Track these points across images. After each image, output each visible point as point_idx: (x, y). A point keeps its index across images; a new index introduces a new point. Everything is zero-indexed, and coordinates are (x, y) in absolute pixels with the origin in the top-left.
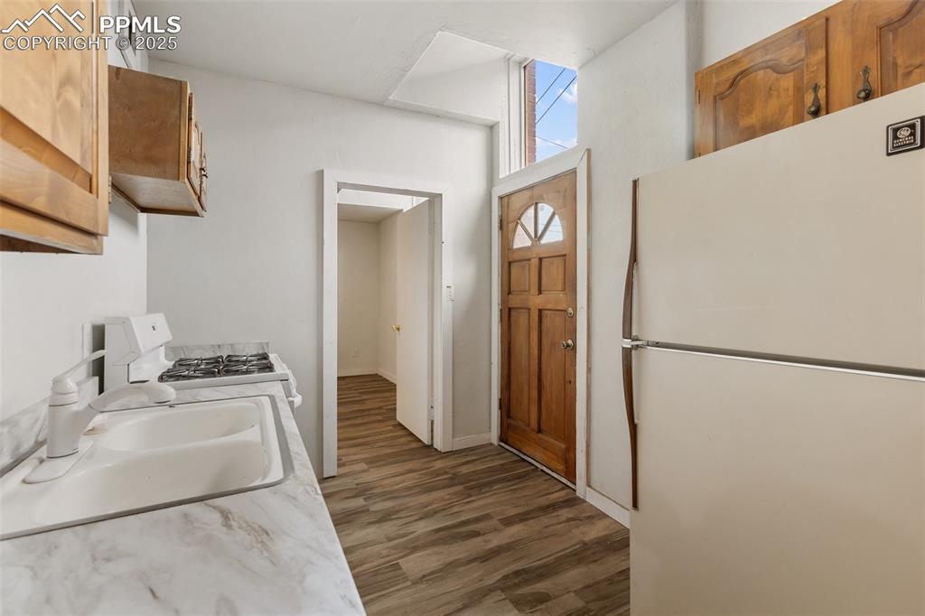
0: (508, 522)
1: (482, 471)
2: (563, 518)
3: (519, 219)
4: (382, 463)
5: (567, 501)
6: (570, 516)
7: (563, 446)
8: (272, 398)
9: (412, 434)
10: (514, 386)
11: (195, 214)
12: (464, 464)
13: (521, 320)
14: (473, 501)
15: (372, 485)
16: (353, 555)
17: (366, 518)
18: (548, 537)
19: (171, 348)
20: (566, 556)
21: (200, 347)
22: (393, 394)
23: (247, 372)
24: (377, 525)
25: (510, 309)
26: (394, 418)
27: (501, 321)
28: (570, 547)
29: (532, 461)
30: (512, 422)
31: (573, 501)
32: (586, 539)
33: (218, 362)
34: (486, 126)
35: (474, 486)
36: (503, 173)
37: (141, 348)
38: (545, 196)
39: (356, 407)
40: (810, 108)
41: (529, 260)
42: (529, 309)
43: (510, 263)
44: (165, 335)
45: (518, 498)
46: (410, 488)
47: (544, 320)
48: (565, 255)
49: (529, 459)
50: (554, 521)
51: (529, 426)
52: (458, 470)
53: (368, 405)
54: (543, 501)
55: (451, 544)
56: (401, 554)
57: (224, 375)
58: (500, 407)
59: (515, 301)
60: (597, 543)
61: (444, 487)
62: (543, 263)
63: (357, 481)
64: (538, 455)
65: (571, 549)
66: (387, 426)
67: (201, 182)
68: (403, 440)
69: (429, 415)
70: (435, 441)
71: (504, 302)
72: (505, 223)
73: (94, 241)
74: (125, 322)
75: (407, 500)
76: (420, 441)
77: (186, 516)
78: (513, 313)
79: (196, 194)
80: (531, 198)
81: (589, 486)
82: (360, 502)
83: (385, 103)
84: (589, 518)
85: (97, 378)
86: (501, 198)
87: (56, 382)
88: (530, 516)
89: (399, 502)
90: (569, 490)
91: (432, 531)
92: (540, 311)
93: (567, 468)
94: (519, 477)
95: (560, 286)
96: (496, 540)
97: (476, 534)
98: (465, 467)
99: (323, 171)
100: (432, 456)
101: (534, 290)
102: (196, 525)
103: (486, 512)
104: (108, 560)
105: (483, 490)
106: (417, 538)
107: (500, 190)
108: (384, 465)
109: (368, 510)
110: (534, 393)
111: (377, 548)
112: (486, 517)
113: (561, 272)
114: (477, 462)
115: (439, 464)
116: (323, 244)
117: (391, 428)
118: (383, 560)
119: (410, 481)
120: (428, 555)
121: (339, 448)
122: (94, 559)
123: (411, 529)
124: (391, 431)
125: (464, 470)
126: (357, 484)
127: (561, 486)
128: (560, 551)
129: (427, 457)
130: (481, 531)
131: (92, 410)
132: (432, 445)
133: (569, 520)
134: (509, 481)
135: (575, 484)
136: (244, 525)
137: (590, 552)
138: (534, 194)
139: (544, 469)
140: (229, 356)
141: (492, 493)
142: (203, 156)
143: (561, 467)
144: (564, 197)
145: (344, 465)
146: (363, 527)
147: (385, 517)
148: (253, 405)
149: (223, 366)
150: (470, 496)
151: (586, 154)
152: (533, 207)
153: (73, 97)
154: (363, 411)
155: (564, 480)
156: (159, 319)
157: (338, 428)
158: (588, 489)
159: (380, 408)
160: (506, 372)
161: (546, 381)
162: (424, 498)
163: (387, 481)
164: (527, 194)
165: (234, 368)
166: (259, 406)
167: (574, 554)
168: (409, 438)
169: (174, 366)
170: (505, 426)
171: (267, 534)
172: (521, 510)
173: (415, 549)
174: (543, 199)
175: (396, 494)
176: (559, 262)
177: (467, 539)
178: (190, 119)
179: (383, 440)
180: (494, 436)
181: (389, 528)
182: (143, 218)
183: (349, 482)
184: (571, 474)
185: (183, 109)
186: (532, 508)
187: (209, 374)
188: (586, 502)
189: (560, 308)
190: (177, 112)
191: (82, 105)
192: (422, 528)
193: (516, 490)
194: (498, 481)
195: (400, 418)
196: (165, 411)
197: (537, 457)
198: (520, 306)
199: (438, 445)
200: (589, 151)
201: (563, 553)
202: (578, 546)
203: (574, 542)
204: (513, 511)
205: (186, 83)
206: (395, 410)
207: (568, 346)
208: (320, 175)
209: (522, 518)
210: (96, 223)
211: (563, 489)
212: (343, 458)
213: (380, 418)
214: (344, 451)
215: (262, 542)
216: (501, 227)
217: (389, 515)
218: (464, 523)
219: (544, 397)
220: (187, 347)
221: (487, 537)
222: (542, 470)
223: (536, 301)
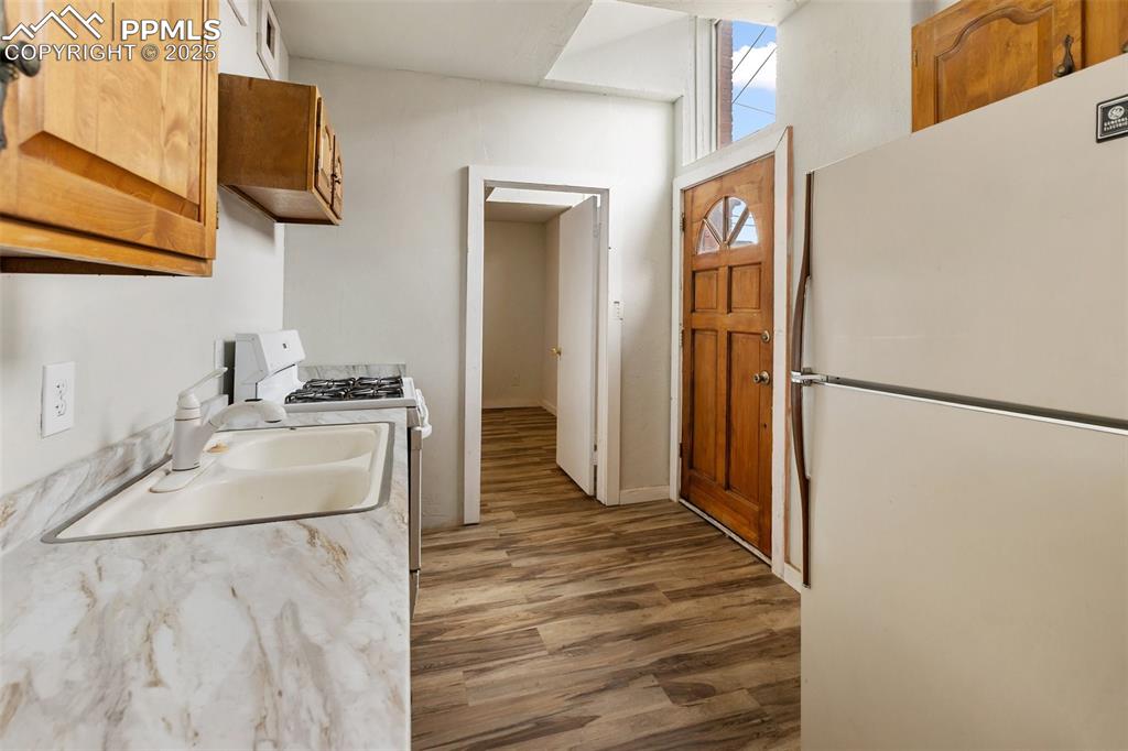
0: (676, 596)
1: (654, 532)
2: (747, 600)
3: (706, 218)
4: (533, 512)
5: (758, 578)
6: (759, 597)
7: (756, 508)
8: (392, 426)
9: (572, 481)
10: (697, 426)
11: (328, 222)
12: (631, 522)
13: (707, 344)
14: (636, 567)
15: (518, 537)
16: (486, 614)
17: (506, 575)
18: (726, 619)
19: (304, 368)
20: (746, 646)
21: (334, 368)
22: (552, 432)
23: (373, 397)
24: (519, 584)
25: (694, 331)
26: (554, 461)
27: (683, 344)
28: (752, 635)
29: (719, 525)
30: (696, 474)
31: (767, 579)
32: (776, 628)
33: (349, 384)
34: (667, 102)
35: (641, 549)
36: (686, 159)
37: (269, 366)
38: (737, 189)
39: (511, 445)
40: (1058, 68)
41: (717, 269)
42: (717, 331)
43: (694, 273)
44: (297, 352)
45: (693, 569)
46: (562, 545)
47: (735, 347)
48: (760, 263)
49: (715, 523)
50: (737, 601)
51: (715, 479)
52: (623, 528)
53: (527, 443)
54: (726, 576)
55: (601, 614)
56: (541, 619)
57: (352, 399)
58: (681, 455)
59: (699, 321)
60: (788, 634)
61: (603, 548)
62: (734, 273)
63: (502, 532)
64: (726, 518)
65: (755, 638)
66: (545, 471)
67: (333, 189)
68: (562, 487)
69: (591, 459)
70: (598, 491)
71: (686, 321)
72: (688, 222)
73: (203, 265)
74: (254, 338)
75: (556, 558)
76: (581, 490)
77: (278, 531)
78: (697, 336)
79: (327, 203)
80: (719, 190)
81: (788, 562)
82: (501, 555)
83: (541, 85)
84: (785, 602)
85: (227, 396)
86: (684, 191)
87: (181, 397)
88: (705, 592)
89: (545, 559)
90: (764, 566)
91: (580, 597)
92: (730, 334)
93: (760, 536)
94: (699, 544)
95: (754, 302)
96: (658, 616)
97: (634, 606)
98: (632, 525)
99: (468, 168)
100: (595, 509)
101: (722, 307)
102: (286, 540)
103: (652, 581)
104: (204, 561)
105: (650, 556)
106: (563, 603)
107: (684, 181)
108: (534, 516)
109: (510, 565)
110: (722, 439)
111: (514, 609)
112: (651, 588)
113: (755, 285)
114: (649, 521)
115: (601, 520)
116: (467, 252)
117: (549, 472)
118: (520, 623)
119: (561, 536)
120: (572, 624)
121: (482, 492)
122: (193, 559)
123: (556, 591)
124: (548, 476)
125: (631, 529)
126: (501, 535)
127: (752, 559)
128: (739, 639)
129: (586, 510)
130: (640, 604)
131: (213, 427)
132: (595, 496)
133: (757, 602)
134: (685, 547)
135: (770, 558)
136: (326, 544)
137: (776, 645)
138: (725, 184)
139: (733, 536)
140: (361, 378)
141: (660, 560)
142: (335, 161)
143: (753, 535)
144: (760, 189)
145: (489, 511)
146: (500, 584)
147: (528, 575)
148: (372, 432)
149: (351, 390)
150: (633, 560)
151: (786, 135)
152: (722, 203)
153: (180, 140)
154: (519, 450)
155: (757, 552)
156: (293, 337)
157: (483, 469)
158: (786, 565)
159: (540, 448)
160: (688, 409)
161: (736, 424)
162: (577, 558)
163: (533, 535)
164: (714, 187)
165: (361, 392)
166: (377, 432)
167: (756, 644)
168: (570, 486)
169: (305, 387)
170: (687, 477)
171: (345, 553)
172: (695, 584)
173: (558, 615)
174: (734, 191)
175: (543, 551)
176: (752, 271)
177: (622, 611)
178: (318, 126)
179: (539, 486)
180: (673, 491)
181: (530, 588)
182: (280, 228)
183: (492, 532)
184: (766, 546)
185: (311, 116)
186: (710, 582)
187: (336, 396)
188: (782, 582)
189: (753, 330)
190: (305, 119)
191: (190, 144)
192: (571, 592)
193: (692, 558)
194: (671, 546)
195: (560, 461)
196: (287, 433)
197: (724, 521)
198: (704, 327)
199: (602, 496)
200: (790, 130)
201: (741, 641)
202: (763, 636)
203: (757, 630)
204: (684, 585)
205: (315, 88)
206: (555, 451)
207: (762, 379)
208: (465, 172)
209: (695, 593)
210: (203, 249)
211: (754, 563)
212: (489, 504)
213: (537, 459)
214: (488, 496)
215: (338, 560)
216: (684, 228)
217: (533, 573)
218: (621, 592)
219: (734, 444)
220: (321, 367)
221: (646, 611)
222: (730, 538)
223: (726, 321)
